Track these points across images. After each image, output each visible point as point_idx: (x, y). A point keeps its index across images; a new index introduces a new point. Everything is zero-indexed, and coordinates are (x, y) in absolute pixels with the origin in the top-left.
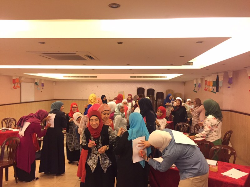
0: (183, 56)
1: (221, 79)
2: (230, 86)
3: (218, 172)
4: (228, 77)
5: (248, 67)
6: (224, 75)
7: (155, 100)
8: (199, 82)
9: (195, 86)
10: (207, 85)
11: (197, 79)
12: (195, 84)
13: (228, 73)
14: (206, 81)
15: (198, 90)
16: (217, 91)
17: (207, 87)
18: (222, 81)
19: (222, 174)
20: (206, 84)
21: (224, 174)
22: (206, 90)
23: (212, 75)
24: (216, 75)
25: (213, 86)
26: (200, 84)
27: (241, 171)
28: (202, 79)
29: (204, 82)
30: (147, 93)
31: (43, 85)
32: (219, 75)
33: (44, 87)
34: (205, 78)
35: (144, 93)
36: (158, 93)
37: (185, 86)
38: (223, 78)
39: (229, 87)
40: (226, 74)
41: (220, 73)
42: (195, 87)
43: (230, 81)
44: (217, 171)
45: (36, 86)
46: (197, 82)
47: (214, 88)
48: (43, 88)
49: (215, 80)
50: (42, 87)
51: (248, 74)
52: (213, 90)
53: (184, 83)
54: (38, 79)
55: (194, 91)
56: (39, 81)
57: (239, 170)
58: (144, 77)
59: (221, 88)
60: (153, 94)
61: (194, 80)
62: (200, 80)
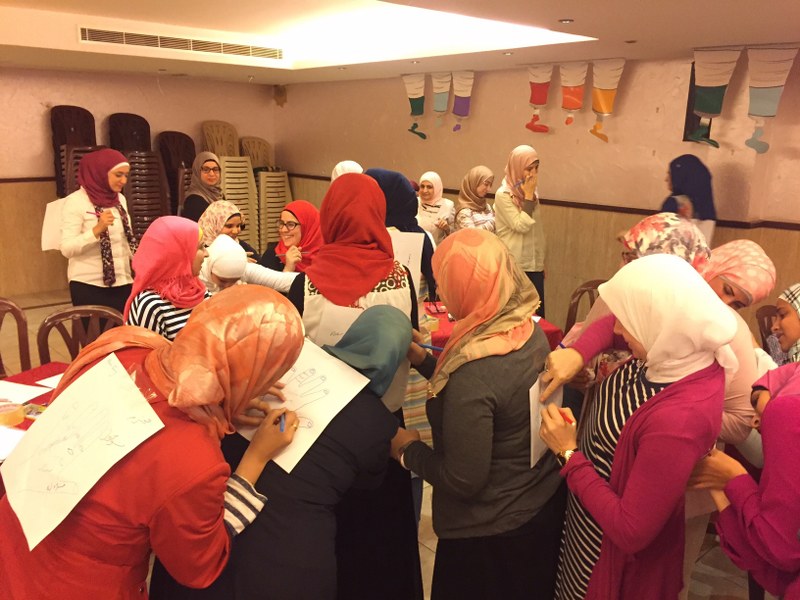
30: (109, 135)
55: (412, 130)
61: (405, 79)
62: (471, 82)
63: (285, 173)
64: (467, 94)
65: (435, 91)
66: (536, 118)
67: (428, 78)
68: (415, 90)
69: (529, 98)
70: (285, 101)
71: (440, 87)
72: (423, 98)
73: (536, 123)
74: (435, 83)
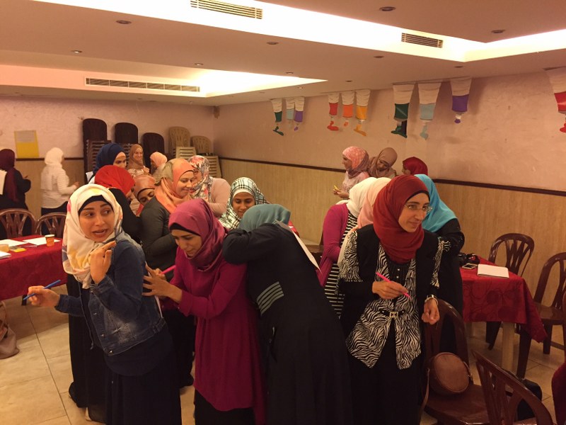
5: (555, 68)
8: (299, 107)
10: (336, 117)
12: (278, 114)
13: (449, 82)
14: (333, 105)
15: (296, 128)
18: (433, 105)
26: (299, 113)
28: (307, 100)
30: (115, 135)
36: (148, 136)
38: (435, 98)
39: (457, 121)
41: (427, 82)
42: (278, 120)
46: (284, 107)
55: (275, 131)
58: (132, 85)
61: (273, 102)
62: (303, 103)
63: (217, 157)
64: (301, 110)
65: (288, 108)
66: (332, 123)
67: (284, 101)
68: (277, 108)
69: (329, 112)
70: (219, 115)
71: (290, 106)
72: (281, 112)
73: (333, 125)
74: (288, 104)
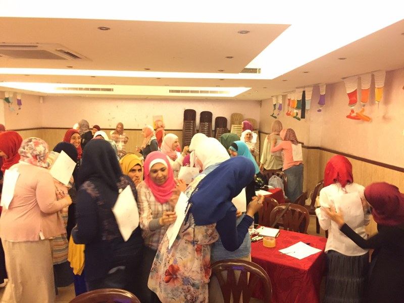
0: (231, 57)
1: (308, 97)
2: (321, 108)
3: (274, 248)
4: (319, 93)
5: (347, 77)
6: (313, 91)
7: (213, 131)
8: (280, 102)
9: (273, 108)
10: (290, 107)
11: (277, 97)
12: (275, 105)
13: (319, 86)
14: (289, 100)
15: (278, 114)
16: (303, 116)
17: (290, 109)
18: (310, 101)
19: (280, 251)
20: (289, 105)
21: (283, 251)
22: (288, 114)
23: (297, 89)
24: (302, 90)
25: (297, 108)
26: (281, 105)
27: (312, 246)
28: (284, 97)
29: (287, 102)
30: (201, 118)
31: (19, 102)
32: (306, 90)
33: (21, 107)
34: (288, 95)
35: (194, 119)
36: (218, 119)
37: (261, 107)
38: (311, 96)
39: (319, 111)
40: (316, 88)
41: (309, 86)
42: (275, 109)
43: (322, 101)
44: (274, 246)
45: (7, 104)
46: (277, 100)
47: (297, 111)
48: (20, 109)
49: (300, 98)
50: (17, 107)
51: (347, 90)
52: (297, 114)
53: (260, 103)
54: (9, 92)
55: (272, 116)
56: (11, 96)
57: (308, 244)
58: (192, 92)
59: (308, 111)
60: (210, 121)
